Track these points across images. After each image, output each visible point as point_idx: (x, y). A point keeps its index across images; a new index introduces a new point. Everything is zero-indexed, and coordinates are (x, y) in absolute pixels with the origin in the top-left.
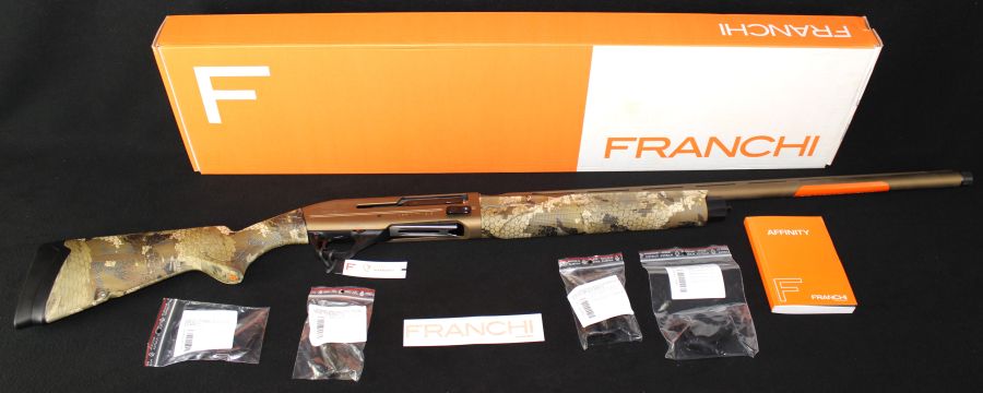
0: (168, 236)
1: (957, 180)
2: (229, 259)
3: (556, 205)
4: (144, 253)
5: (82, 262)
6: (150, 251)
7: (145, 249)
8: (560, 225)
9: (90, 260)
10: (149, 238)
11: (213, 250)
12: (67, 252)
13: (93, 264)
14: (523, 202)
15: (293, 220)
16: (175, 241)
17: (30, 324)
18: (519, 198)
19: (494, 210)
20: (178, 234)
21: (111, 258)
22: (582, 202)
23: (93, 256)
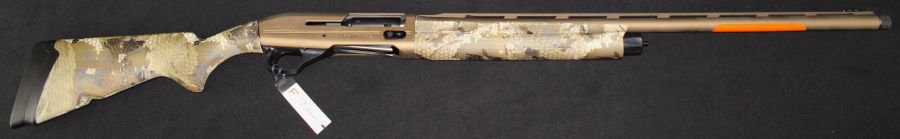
0: (141, 43)
1: (874, 23)
2: (191, 73)
3: (483, 35)
4: (119, 61)
5: (67, 68)
6: (125, 59)
7: (122, 56)
8: (486, 54)
9: (75, 67)
10: (126, 44)
11: (178, 60)
12: (56, 55)
13: (76, 70)
14: (454, 29)
15: (249, 34)
16: (147, 49)
17: (23, 124)
18: (451, 23)
19: (427, 36)
20: (151, 41)
21: (93, 64)
22: (507, 32)
23: (77, 62)
